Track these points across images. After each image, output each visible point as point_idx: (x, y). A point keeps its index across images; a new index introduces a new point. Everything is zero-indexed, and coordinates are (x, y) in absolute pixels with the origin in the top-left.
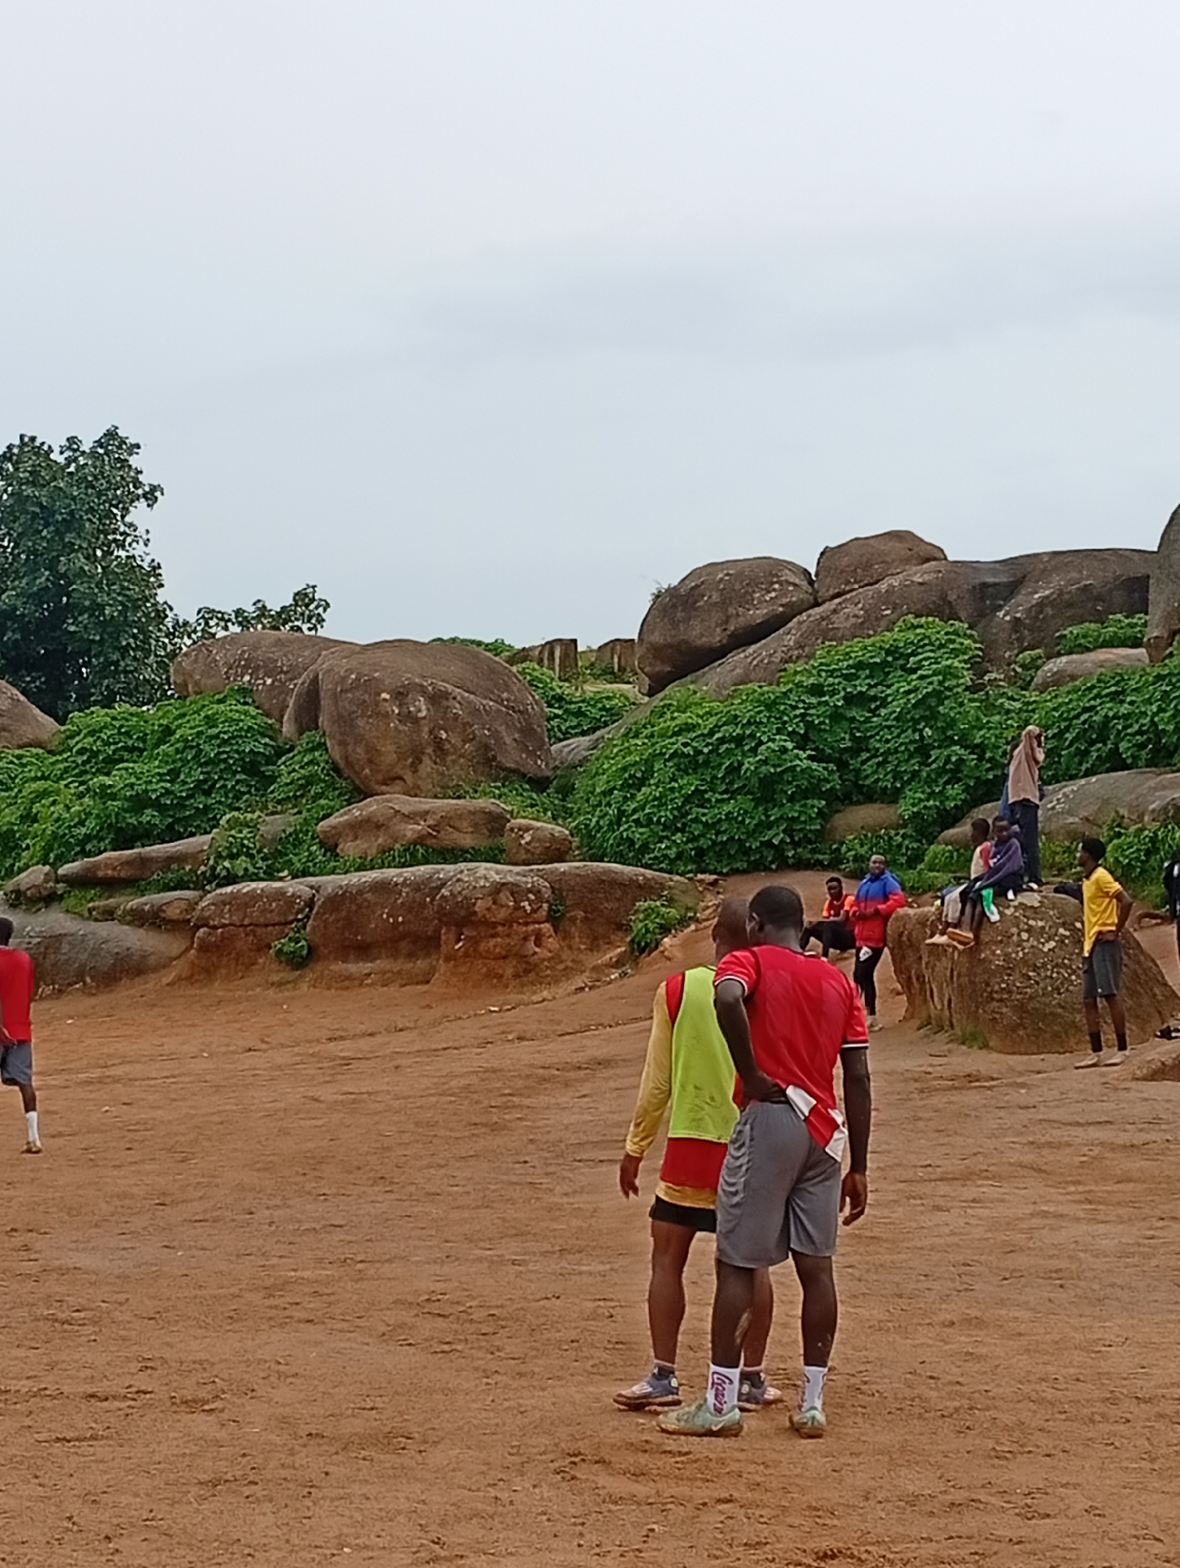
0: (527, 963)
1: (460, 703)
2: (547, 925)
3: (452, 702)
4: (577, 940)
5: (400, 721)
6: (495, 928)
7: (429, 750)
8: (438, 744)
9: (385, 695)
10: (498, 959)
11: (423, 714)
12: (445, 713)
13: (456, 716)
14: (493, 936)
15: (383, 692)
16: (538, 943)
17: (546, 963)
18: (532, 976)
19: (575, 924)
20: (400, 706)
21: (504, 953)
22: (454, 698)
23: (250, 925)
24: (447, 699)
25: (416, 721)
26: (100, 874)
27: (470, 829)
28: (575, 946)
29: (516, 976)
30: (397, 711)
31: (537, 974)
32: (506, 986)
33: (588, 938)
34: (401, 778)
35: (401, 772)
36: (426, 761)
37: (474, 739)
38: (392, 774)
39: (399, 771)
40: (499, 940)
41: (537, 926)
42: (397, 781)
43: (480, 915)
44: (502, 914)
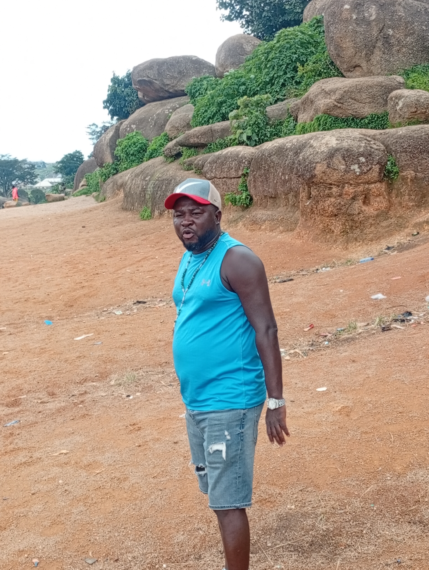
0: (352, 220)
1: (404, 8)
2: (378, 185)
3: (397, 7)
4: (407, 197)
5: (358, 24)
6: (330, 188)
7: (379, 44)
8: (387, 39)
9: (347, 7)
10: (331, 216)
11: (373, 18)
12: (392, 16)
13: (400, 19)
14: (329, 196)
15: (345, 4)
16: (366, 201)
17: (370, 221)
18: (358, 232)
19: (406, 183)
20: (358, 13)
21: (335, 212)
22: (400, 4)
23: (224, 178)
24: (394, 6)
25: (369, 23)
26: (192, 141)
27: (368, 100)
28: (404, 204)
29: (344, 232)
30: (354, 17)
31: (362, 232)
32: (335, 241)
33: (416, 195)
34: (359, 66)
35: (358, 62)
36: (377, 52)
37: (414, 33)
38: (353, 64)
39: (356, 61)
40: (333, 200)
41: (367, 186)
42: (357, 68)
43: (319, 177)
44: (335, 177)
